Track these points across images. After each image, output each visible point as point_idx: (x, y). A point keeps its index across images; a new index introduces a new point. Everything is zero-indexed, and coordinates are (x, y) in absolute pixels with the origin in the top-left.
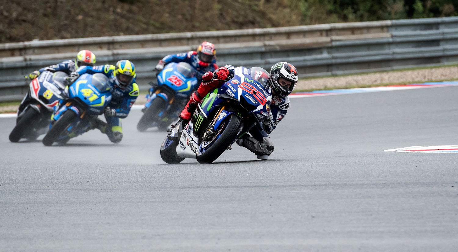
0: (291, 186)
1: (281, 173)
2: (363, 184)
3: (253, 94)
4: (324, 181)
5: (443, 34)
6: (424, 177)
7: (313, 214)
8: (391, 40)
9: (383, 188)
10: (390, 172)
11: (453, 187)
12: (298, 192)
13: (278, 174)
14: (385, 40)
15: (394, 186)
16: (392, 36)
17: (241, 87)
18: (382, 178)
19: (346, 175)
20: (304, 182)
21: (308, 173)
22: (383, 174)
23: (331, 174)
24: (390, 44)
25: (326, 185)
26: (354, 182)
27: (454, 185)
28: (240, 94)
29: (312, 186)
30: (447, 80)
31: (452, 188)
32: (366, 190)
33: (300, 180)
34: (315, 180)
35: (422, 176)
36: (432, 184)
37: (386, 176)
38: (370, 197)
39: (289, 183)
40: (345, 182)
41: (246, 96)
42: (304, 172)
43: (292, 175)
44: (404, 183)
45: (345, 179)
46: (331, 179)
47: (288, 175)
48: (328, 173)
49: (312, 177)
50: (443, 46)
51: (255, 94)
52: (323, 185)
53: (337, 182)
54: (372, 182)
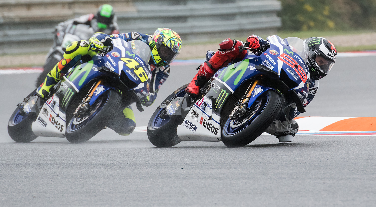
0: (15, 164)
1: (6, 150)
2: (90, 164)
3: (295, 69)
4: (50, 160)
5: (192, 10)
6: (154, 158)
7: (35, 194)
8: (136, 15)
9: (110, 168)
10: (120, 152)
11: (182, 168)
12: (21, 170)
13: (2, 152)
14: (130, 15)
15: (122, 166)
16: (139, 11)
17: (281, 59)
18: (111, 157)
19: (73, 154)
20: (29, 161)
21: (34, 152)
22: (112, 154)
23: (58, 153)
24: (135, 19)
25: (51, 164)
26: (81, 161)
27: (184, 167)
28: (280, 67)
29: (37, 165)
30: (192, 58)
31: (182, 170)
32: (92, 170)
33: (25, 158)
34: (40, 158)
35: (152, 156)
36: (162, 165)
37: (115, 156)
38: (96, 177)
39: (13, 161)
40: (72, 162)
41: (288, 70)
42: (30, 150)
43: (17, 153)
44: (133, 164)
45: (72, 159)
46: (57, 158)
47: (13, 153)
48: (55, 151)
49: (38, 155)
50: (190, 23)
51: (297, 69)
52: (48, 164)
53: (63, 162)
54: (99, 162)
